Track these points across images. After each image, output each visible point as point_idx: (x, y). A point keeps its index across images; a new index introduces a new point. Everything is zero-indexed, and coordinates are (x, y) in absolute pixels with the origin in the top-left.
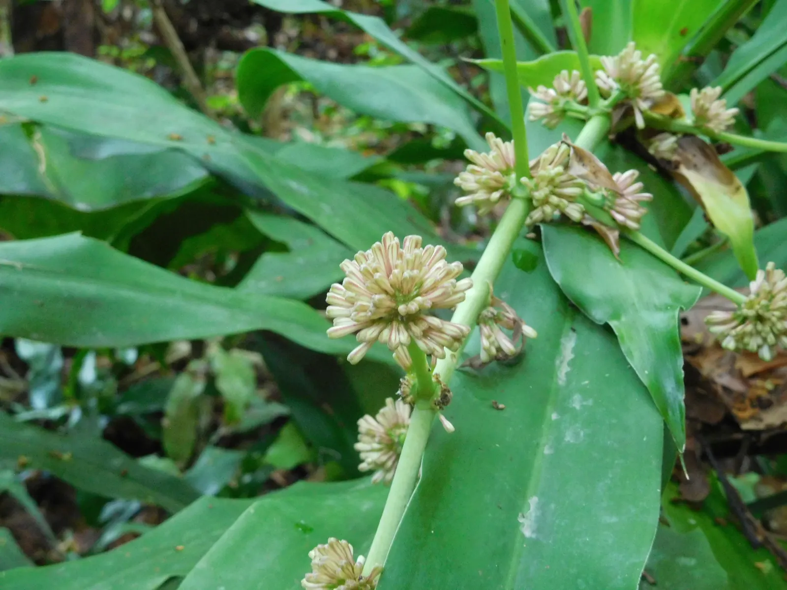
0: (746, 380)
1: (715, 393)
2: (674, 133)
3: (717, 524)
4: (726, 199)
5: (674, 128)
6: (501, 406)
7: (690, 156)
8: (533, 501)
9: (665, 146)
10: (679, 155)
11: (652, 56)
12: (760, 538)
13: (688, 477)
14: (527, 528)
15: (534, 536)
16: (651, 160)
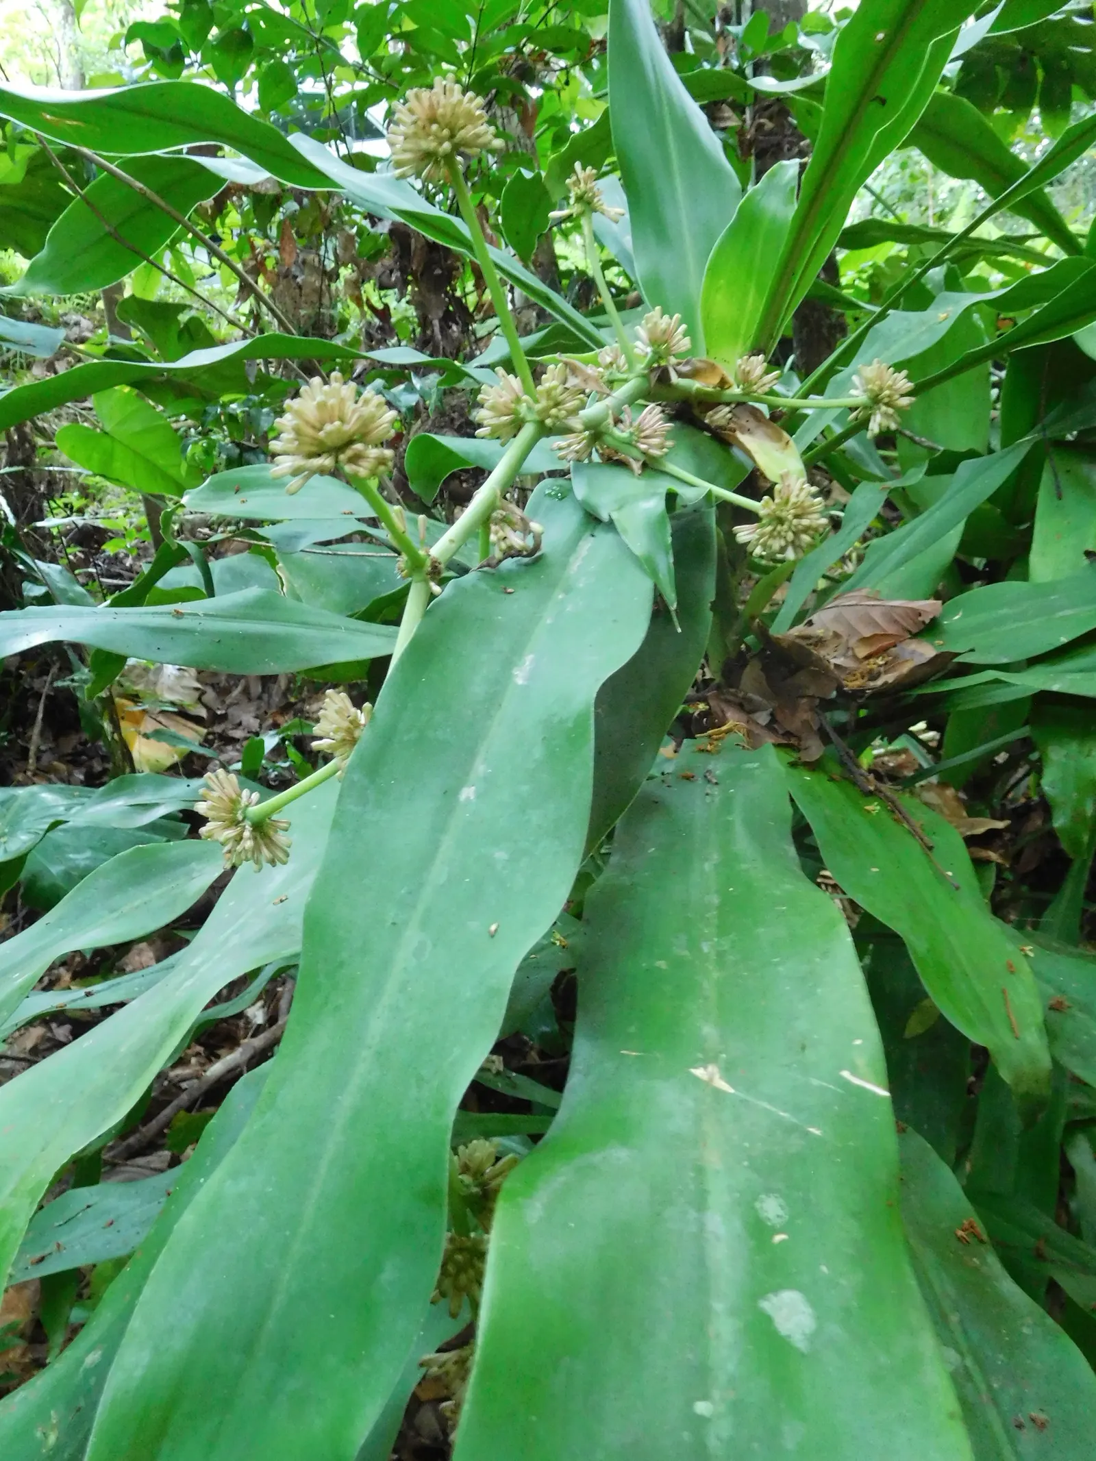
0: (860, 661)
1: (827, 669)
2: (728, 404)
3: (831, 779)
4: (777, 454)
5: (725, 399)
6: (510, 590)
7: (743, 422)
8: (529, 659)
9: (720, 416)
10: (735, 423)
11: (677, 316)
12: (872, 788)
13: (679, 630)
14: (520, 677)
15: (526, 683)
16: (707, 428)
